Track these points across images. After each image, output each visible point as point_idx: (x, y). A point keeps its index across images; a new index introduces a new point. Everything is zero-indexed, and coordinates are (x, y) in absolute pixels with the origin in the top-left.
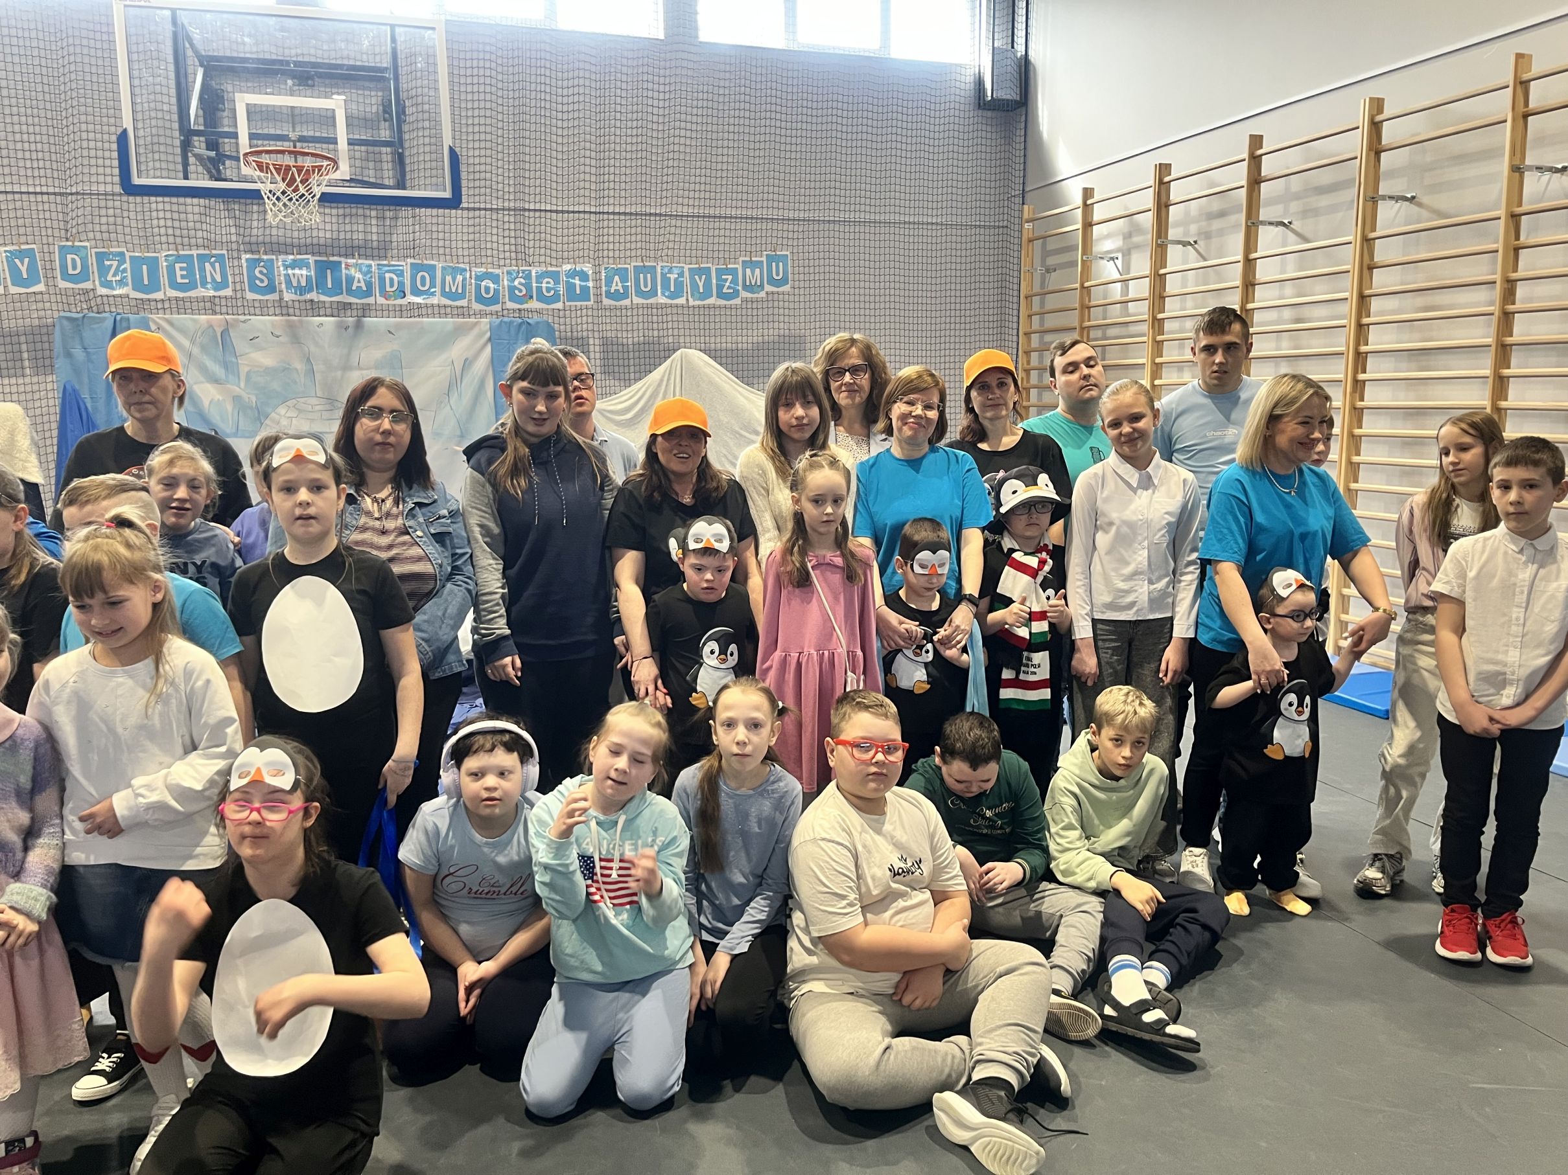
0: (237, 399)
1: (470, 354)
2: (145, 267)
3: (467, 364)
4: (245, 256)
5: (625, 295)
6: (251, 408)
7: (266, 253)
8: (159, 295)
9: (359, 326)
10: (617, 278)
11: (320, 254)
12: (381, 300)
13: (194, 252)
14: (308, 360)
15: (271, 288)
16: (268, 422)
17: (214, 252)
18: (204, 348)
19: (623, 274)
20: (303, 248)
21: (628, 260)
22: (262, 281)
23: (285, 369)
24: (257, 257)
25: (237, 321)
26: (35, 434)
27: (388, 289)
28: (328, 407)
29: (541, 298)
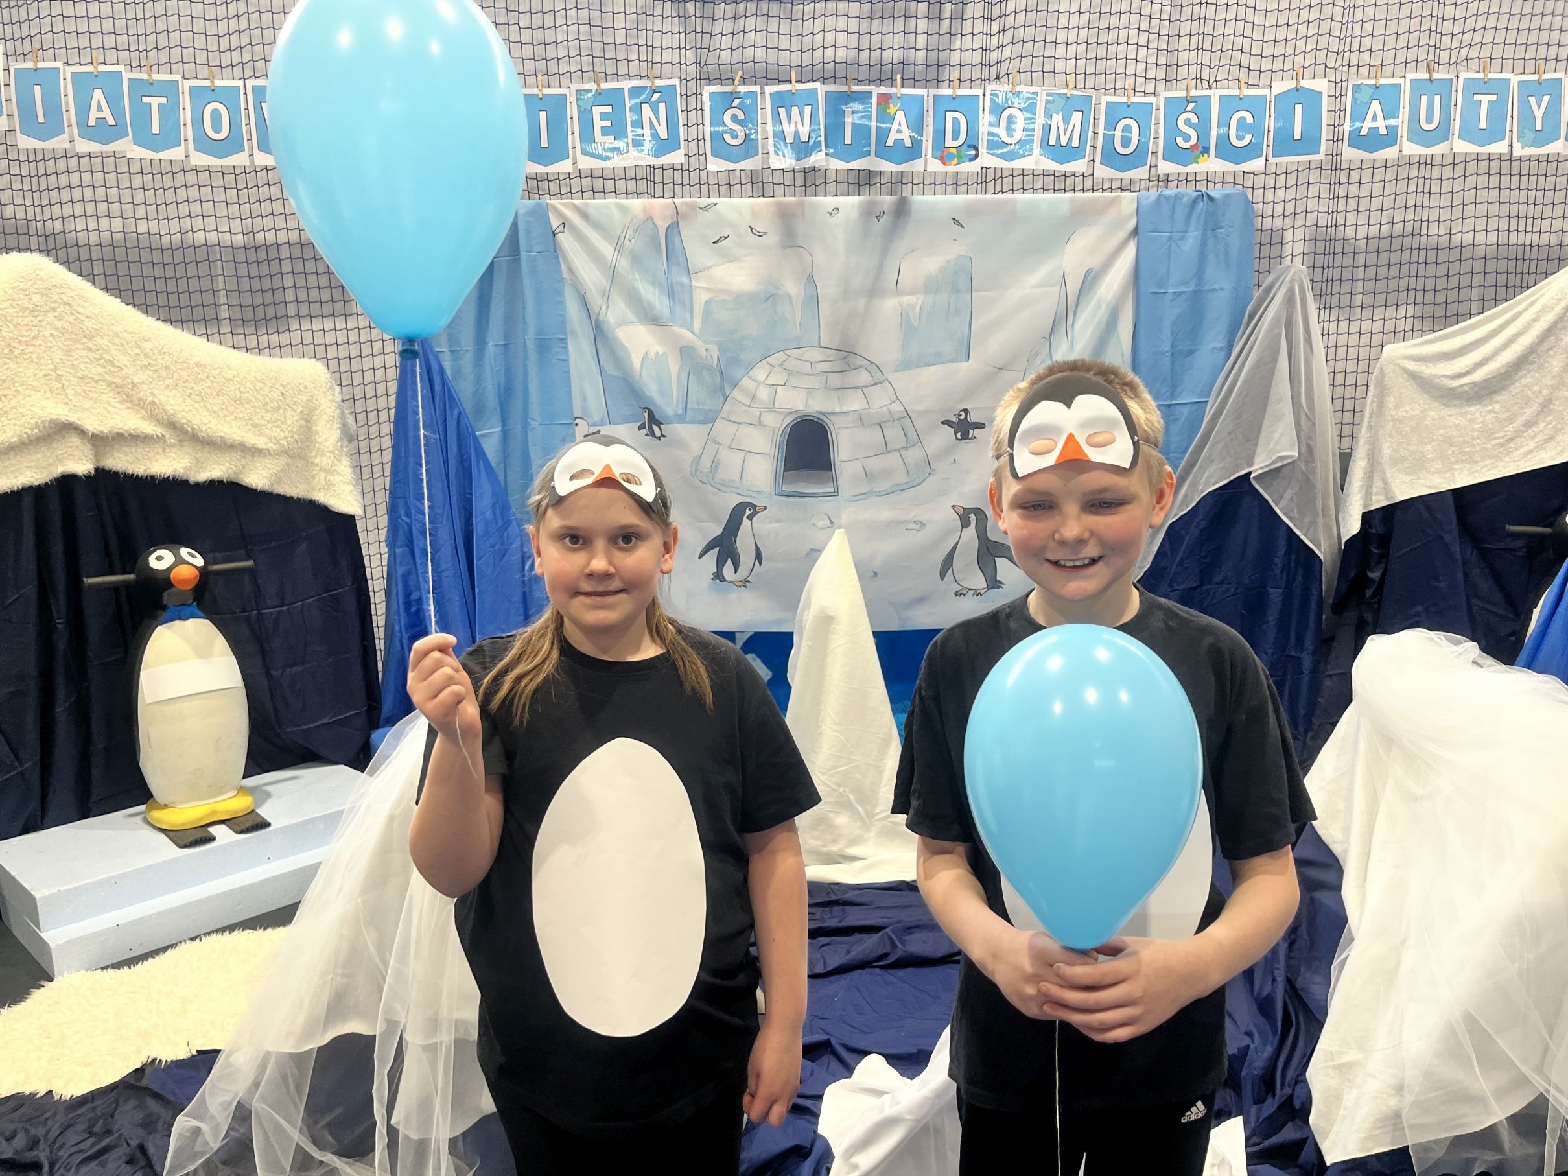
0: (686, 352)
1: (1095, 261)
2: (543, 114)
3: (1090, 280)
4: (708, 90)
5: (1390, 137)
6: (710, 369)
7: (744, 81)
8: (564, 167)
9: (902, 209)
10: (1375, 105)
11: (834, 79)
12: (935, 166)
13: (626, 85)
14: (811, 277)
15: (749, 147)
16: (736, 394)
17: (658, 83)
18: (636, 260)
19: (1389, 98)
20: (808, 74)
21: (1400, 69)
22: (735, 136)
23: (770, 297)
24: (728, 89)
25: (692, 207)
26: (350, 420)
27: (949, 143)
28: (838, 366)
29: (1227, 151)
